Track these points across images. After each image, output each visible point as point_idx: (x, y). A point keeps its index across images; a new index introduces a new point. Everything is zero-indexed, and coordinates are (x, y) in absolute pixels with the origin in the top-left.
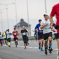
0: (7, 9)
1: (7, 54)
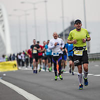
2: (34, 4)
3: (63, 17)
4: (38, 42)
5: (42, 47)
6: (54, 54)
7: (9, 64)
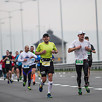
2: (10, 12)
4: (11, 53)
5: (14, 58)
6: (25, 66)
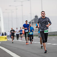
0: (22, 5)
1: (20, 49)
3: (31, 13)
7: (3, 37)
